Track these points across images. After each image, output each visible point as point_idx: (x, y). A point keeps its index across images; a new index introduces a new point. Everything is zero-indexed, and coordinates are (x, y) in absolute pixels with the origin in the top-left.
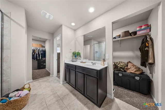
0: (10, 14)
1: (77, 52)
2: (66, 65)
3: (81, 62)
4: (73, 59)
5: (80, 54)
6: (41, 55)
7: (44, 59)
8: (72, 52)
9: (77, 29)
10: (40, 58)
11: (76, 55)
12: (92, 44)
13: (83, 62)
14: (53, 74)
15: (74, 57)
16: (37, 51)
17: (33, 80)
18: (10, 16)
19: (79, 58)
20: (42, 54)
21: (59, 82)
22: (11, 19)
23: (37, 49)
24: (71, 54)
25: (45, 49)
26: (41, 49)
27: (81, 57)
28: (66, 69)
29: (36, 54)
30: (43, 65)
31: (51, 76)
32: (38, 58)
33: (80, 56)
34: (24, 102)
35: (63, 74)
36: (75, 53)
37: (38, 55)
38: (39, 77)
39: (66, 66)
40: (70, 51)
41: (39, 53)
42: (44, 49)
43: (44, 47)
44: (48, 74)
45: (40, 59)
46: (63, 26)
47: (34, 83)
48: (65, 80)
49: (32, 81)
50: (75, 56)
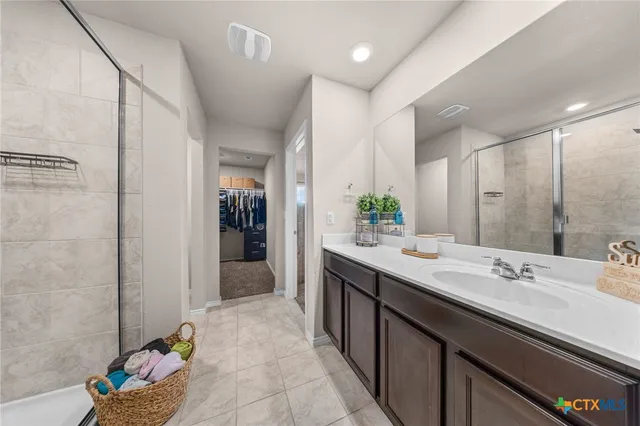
0: (139, 73)
1: (380, 196)
2: (328, 260)
3: (405, 252)
4: (360, 230)
5: (399, 208)
6: (252, 215)
7: (260, 227)
8: (356, 200)
9: (376, 85)
10: (251, 224)
11: (376, 213)
12: (465, 151)
13: (419, 249)
14: (284, 288)
15: (366, 222)
16: (242, 199)
17: (223, 299)
18: (139, 79)
19: (392, 228)
20: (254, 210)
21: (303, 330)
22: (145, 89)
23: (242, 195)
24: (352, 209)
25: (265, 194)
26: (253, 193)
27: (401, 223)
28: (329, 280)
29: (240, 213)
30: (257, 248)
31: (276, 292)
32: (245, 226)
33: (397, 217)
34: (164, 405)
35: (318, 293)
36: (371, 203)
37: (243, 215)
38: (241, 291)
39: (328, 266)
40: (348, 194)
41: (246, 208)
42: (260, 193)
43: (262, 187)
44: (268, 285)
45: (248, 228)
46: (315, 80)
47: (224, 312)
48: (327, 327)
49: (219, 302)
50: (372, 218)
